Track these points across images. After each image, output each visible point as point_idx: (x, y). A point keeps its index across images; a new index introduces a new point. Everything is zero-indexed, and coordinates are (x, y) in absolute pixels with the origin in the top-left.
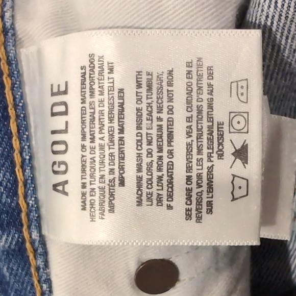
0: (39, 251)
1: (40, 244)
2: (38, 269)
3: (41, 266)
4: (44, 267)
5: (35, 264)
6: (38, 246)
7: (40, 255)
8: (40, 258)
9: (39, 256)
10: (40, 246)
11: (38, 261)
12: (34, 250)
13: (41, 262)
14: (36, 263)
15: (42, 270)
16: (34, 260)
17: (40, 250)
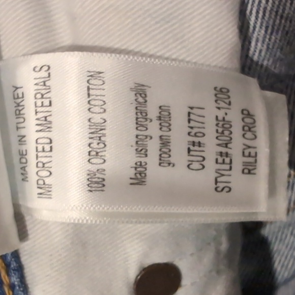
0: (12, 266)
1: (13, 257)
2: (12, 287)
3: (16, 283)
4: (20, 284)
5: (8, 281)
6: (11, 260)
7: (13, 270)
8: (14, 273)
9: (12, 272)
10: (13, 259)
11: (12, 278)
12: (5, 264)
13: (16, 279)
14: (10, 280)
15: (18, 288)
16: (6, 277)
17: (14, 265)
